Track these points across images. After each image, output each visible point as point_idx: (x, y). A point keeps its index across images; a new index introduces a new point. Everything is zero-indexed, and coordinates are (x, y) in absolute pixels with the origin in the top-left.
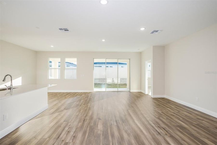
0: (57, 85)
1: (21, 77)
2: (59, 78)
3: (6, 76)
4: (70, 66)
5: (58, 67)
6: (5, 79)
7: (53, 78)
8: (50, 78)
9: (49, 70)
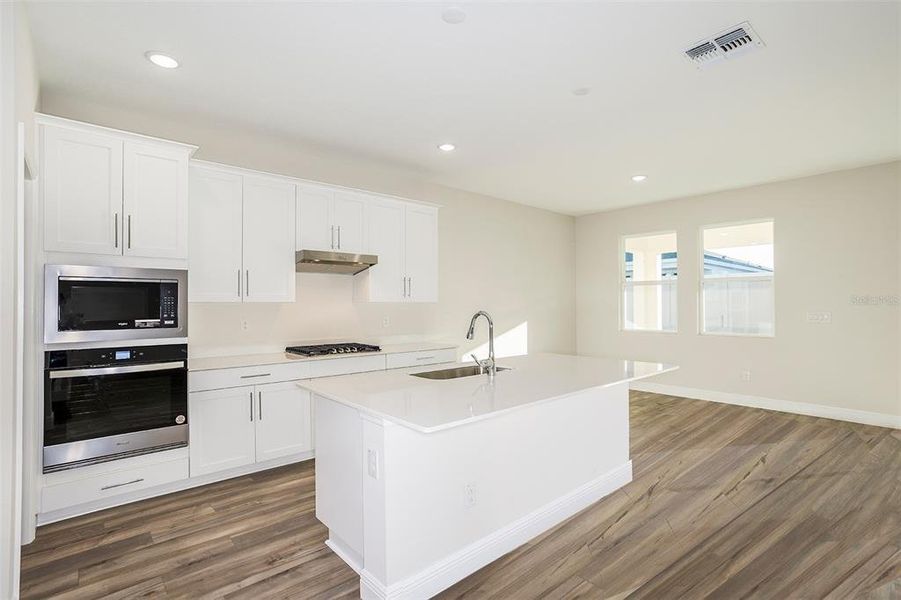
0: (678, 367)
1: (525, 324)
2: (664, 328)
3: (476, 317)
4: (714, 269)
5: (659, 278)
6: (471, 331)
7: (638, 326)
8: (628, 326)
9: (625, 293)
